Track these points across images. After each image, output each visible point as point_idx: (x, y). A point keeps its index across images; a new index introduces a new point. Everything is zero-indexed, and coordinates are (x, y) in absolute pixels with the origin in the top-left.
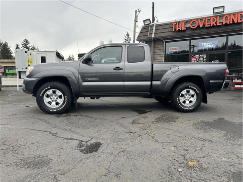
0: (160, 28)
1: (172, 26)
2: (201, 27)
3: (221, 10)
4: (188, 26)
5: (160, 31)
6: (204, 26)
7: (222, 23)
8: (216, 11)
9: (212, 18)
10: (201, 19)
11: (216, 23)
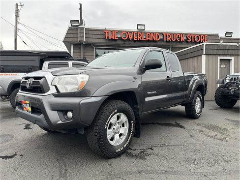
0: (90, 32)
1: (104, 34)
2: (131, 39)
3: (143, 28)
4: (119, 36)
5: (91, 36)
6: (133, 38)
7: (146, 39)
8: (139, 27)
9: (138, 33)
10: (131, 32)
11: (142, 38)
